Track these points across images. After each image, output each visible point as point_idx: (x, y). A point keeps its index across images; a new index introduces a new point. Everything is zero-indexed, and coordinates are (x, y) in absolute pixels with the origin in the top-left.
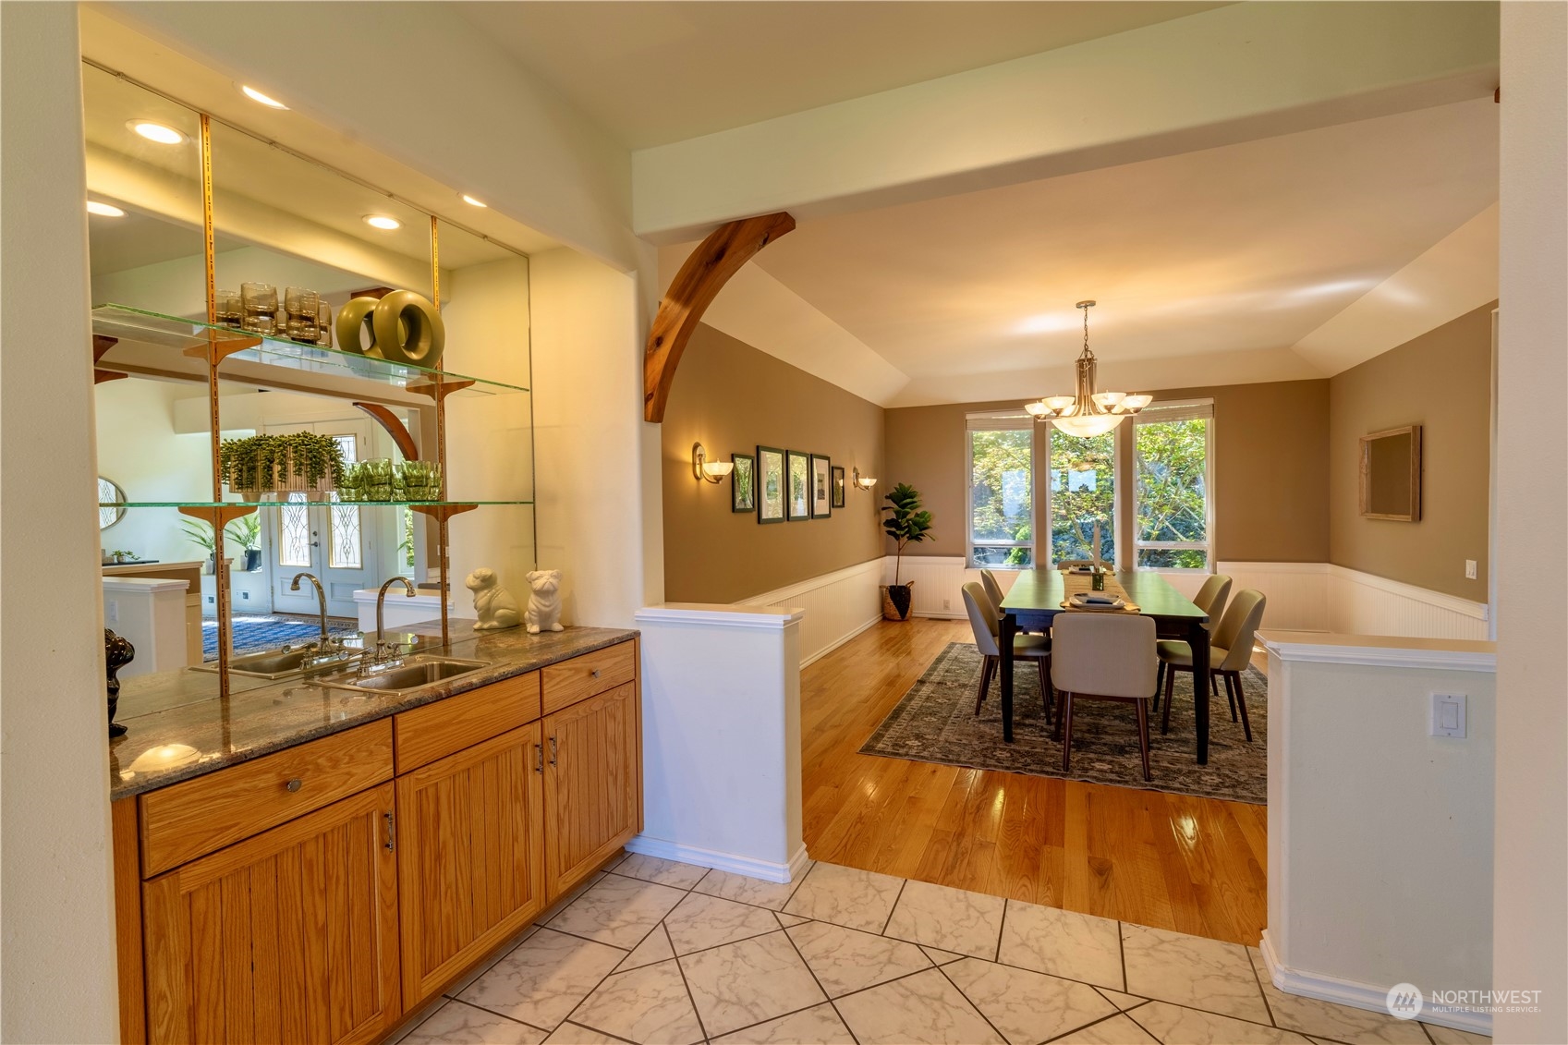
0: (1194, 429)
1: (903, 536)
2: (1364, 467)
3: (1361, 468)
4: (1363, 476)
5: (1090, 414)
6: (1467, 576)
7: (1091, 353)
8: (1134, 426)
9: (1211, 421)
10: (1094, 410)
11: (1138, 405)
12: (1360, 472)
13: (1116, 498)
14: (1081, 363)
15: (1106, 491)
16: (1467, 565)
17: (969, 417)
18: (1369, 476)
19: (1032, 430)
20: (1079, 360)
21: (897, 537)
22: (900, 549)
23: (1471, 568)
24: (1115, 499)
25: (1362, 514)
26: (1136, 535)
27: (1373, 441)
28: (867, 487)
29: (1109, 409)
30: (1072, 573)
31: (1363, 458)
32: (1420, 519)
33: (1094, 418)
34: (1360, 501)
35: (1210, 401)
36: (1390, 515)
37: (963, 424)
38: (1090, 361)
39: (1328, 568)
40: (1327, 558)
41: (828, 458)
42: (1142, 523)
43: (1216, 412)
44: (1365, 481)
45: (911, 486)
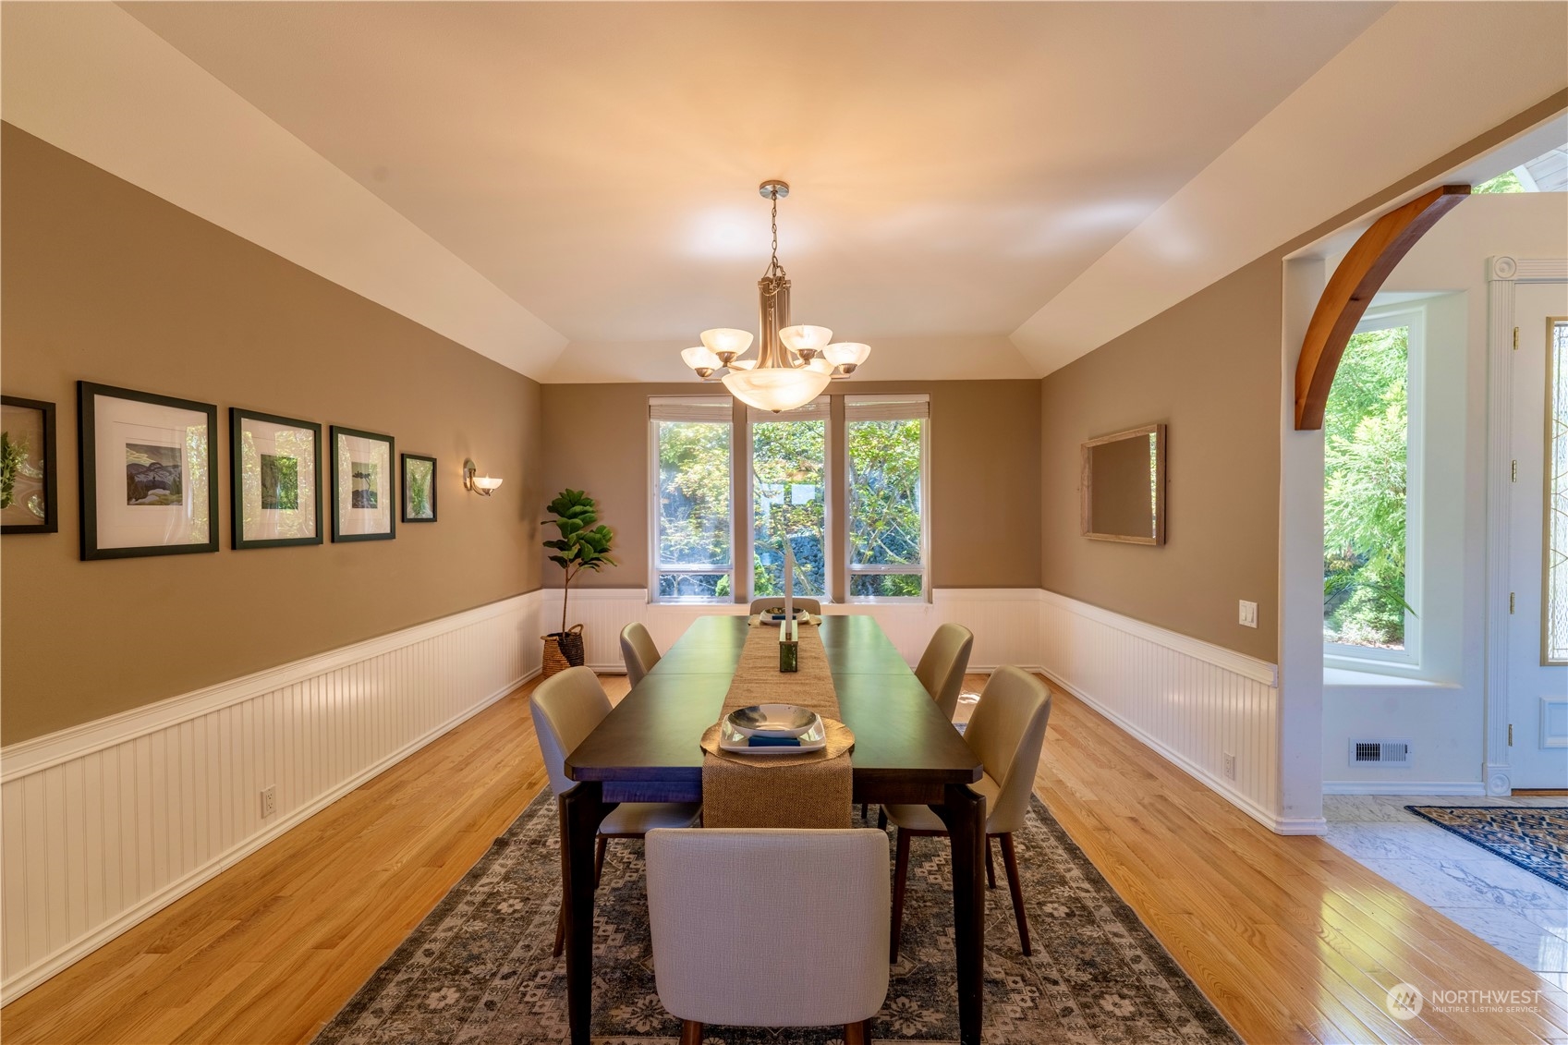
0: (908, 435)
1: (572, 561)
2: (1086, 478)
3: (1082, 479)
4: (1085, 489)
5: (779, 367)
6: (1241, 623)
7: (782, 271)
8: (846, 423)
9: (927, 421)
10: (784, 359)
11: (851, 360)
12: (1082, 484)
13: (827, 511)
14: (766, 284)
15: (817, 502)
16: (1241, 608)
17: (653, 401)
18: (1090, 488)
19: (732, 424)
20: (765, 279)
21: (563, 562)
22: (567, 580)
23: (1247, 612)
24: (825, 513)
25: (1084, 534)
26: (849, 554)
27: (1094, 447)
28: (487, 492)
29: (807, 356)
30: (764, 623)
31: (1085, 467)
32: (1165, 543)
33: (783, 375)
34: (1082, 519)
35: (926, 398)
36: (1122, 537)
37: (647, 412)
38: (780, 281)
39: (1040, 594)
40: (1038, 584)
41: (390, 440)
42: (855, 540)
43: (933, 411)
44: (1087, 494)
45: (583, 492)
